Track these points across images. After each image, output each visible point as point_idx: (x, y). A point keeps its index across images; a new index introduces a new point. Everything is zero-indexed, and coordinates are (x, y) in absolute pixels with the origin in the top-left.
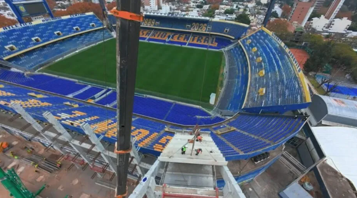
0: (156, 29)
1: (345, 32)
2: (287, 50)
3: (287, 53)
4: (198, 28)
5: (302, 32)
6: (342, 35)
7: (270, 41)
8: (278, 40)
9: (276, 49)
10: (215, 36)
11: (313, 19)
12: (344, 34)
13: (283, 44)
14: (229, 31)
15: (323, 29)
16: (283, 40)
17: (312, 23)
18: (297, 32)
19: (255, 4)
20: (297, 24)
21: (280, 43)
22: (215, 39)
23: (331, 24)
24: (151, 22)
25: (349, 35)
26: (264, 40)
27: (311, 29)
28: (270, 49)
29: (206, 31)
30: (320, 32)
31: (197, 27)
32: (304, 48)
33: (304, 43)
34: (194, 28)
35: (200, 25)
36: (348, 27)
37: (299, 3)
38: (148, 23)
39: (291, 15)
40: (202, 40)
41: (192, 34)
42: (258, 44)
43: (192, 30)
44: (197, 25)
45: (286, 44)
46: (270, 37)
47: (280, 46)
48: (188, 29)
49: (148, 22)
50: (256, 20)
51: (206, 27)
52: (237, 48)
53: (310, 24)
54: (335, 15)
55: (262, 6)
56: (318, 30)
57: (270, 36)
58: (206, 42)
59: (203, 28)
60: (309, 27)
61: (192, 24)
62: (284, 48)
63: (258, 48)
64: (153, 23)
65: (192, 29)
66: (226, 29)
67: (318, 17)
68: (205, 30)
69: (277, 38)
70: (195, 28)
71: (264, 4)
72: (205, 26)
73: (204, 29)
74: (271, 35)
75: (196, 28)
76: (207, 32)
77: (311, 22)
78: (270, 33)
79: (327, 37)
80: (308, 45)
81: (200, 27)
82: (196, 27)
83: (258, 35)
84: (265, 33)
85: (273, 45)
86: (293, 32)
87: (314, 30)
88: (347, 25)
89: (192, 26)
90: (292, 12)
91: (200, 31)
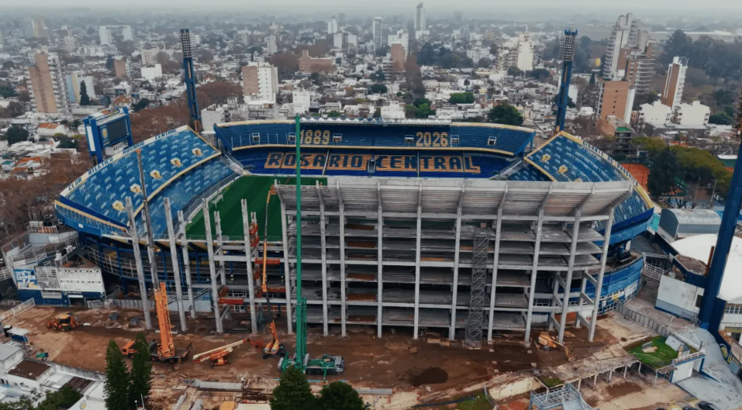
0: (332, 151)
1: (704, 127)
2: (615, 163)
3: (615, 167)
4: (430, 141)
5: (629, 135)
6: (702, 133)
7: (584, 152)
8: (596, 150)
9: (597, 163)
10: (469, 154)
11: (641, 106)
12: (703, 130)
13: (606, 157)
14: (497, 140)
15: (665, 125)
16: (604, 150)
17: (642, 114)
18: (620, 135)
19: (506, 72)
20: (616, 120)
21: (600, 155)
22: (470, 160)
23: (676, 114)
24: (321, 137)
25: (712, 133)
26: (572, 152)
27: (644, 126)
28: (589, 164)
29: (448, 146)
30: (661, 131)
31: (428, 140)
32: (641, 161)
33: (638, 152)
34: (422, 141)
35: (434, 135)
36: (708, 117)
37: (607, 82)
38: (306, 140)
39: (600, 103)
40: (444, 164)
41: (418, 154)
42: (565, 161)
43: (419, 146)
44: (428, 136)
45: (610, 155)
46: (580, 148)
47: (603, 159)
48: (411, 146)
49: (313, 137)
50: (530, 114)
51: (448, 138)
52: (525, 172)
53: (641, 117)
54: (681, 95)
55: (524, 76)
56: (657, 127)
57: (580, 145)
58: (455, 167)
59: (442, 142)
60: (639, 122)
61: (415, 134)
62: (610, 162)
63: (567, 165)
64: (327, 138)
65: (418, 144)
66: (489, 140)
67: (650, 104)
68: (446, 144)
69: (593, 148)
70: (425, 141)
71: (528, 72)
72: (444, 137)
73: (444, 142)
74: (582, 144)
75: (427, 142)
76: (451, 148)
77: (641, 112)
78: (578, 139)
79: (677, 138)
80: (647, 155)
81: (433, 139)
82: (425, 139)
83: (557, 145)
84: (568, 141)
85: (592, 158)
86: (613, 134)
87: (650, 129)
88: (704, 115)
89: (416, 139)
90: (600, 98)
91: (436, 147)
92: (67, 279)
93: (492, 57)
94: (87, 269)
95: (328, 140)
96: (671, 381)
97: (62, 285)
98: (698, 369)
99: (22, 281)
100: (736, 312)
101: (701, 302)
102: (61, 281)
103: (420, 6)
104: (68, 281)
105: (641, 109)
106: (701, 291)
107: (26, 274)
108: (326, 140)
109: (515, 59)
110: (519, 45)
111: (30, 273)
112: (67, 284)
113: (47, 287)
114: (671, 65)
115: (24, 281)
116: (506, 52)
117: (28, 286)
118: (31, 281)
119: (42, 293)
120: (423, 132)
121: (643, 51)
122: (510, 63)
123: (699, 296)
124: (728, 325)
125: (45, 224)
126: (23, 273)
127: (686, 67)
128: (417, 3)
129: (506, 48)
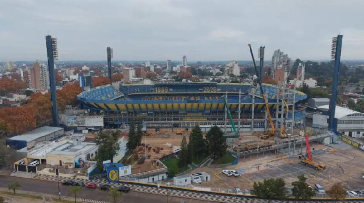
0: (169, 94)
7: (273, 88)
14: (236, 90)
19: (229, 76)
24: (164, 89)
26: (269, 89)
31: (208, 89)
34: (206, 90)
35: (211, 88)
38: (158, 91)
41: (205, 95)
43: (205, 92)
44: (208, 88)
48: (202, 92)
49: (161, 89)
51: (217, 89)
54: (304, 77)
59: (214, 90)
61: (203, 87)
66: (233, 89)
67: (293, 79)
68: (216, 91)
69: (277, 86)
72: (215, 88)
74: (272, 86)
75: (208, 91)
76: (218, 92)
78: (270, 85)
81: (210, 90)
84: (266, 86)
88: (315, 83)
89: (204, 90)
90: (274, 76)
91: (212, 92)
92: (89, 121)
93: (221, 72)
94: (98, 116)
95: (167, 91)
96: (323, 144)
97: (86, 123)
98: (332, 142)
99: (70, 123)
100: (342, 123)
101: (328, 121)
102: (86, 122)
103: (184, 57)
104: (89, 122)
105: (290, 82)
106: (328, 117)
107: (72, 120)
108: (166, 91)
109: (232, 71)
110: (233, 65)
111: (74, 119)
112: (88, 123)
113: (80, 125)
114: (298, 67)
115: (71, 122)
116: (228, 68)
117: (72, 125)
118: (74, 122)
119: (78, 128)
120: (206, 87)
121: (287, 62)
122: (230, 73)
123: (328, 119)
124: (340, 129)
125: (73, 107)
126: (71, 119)
127: (305, 67)
128: (183, 56)
129: (228, 67)
